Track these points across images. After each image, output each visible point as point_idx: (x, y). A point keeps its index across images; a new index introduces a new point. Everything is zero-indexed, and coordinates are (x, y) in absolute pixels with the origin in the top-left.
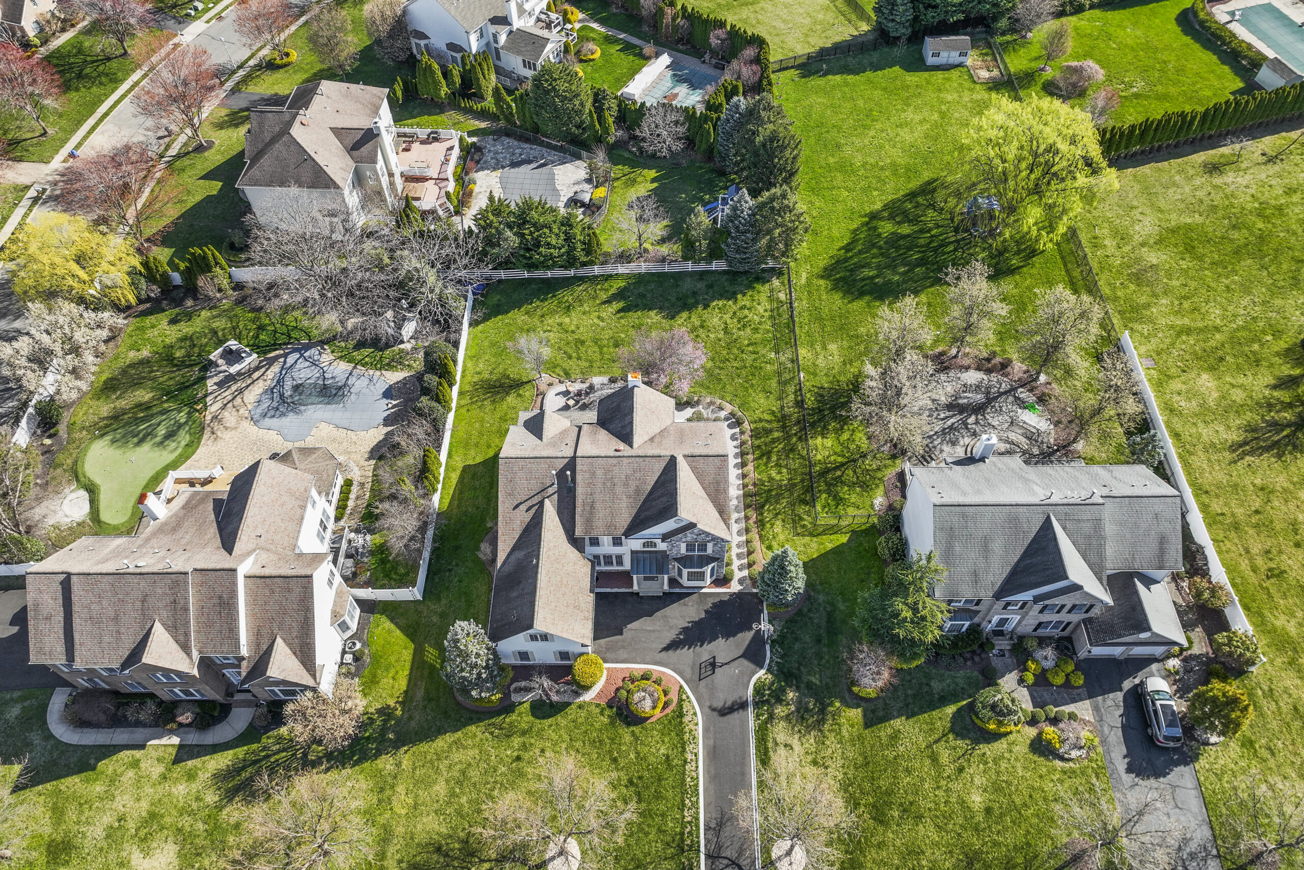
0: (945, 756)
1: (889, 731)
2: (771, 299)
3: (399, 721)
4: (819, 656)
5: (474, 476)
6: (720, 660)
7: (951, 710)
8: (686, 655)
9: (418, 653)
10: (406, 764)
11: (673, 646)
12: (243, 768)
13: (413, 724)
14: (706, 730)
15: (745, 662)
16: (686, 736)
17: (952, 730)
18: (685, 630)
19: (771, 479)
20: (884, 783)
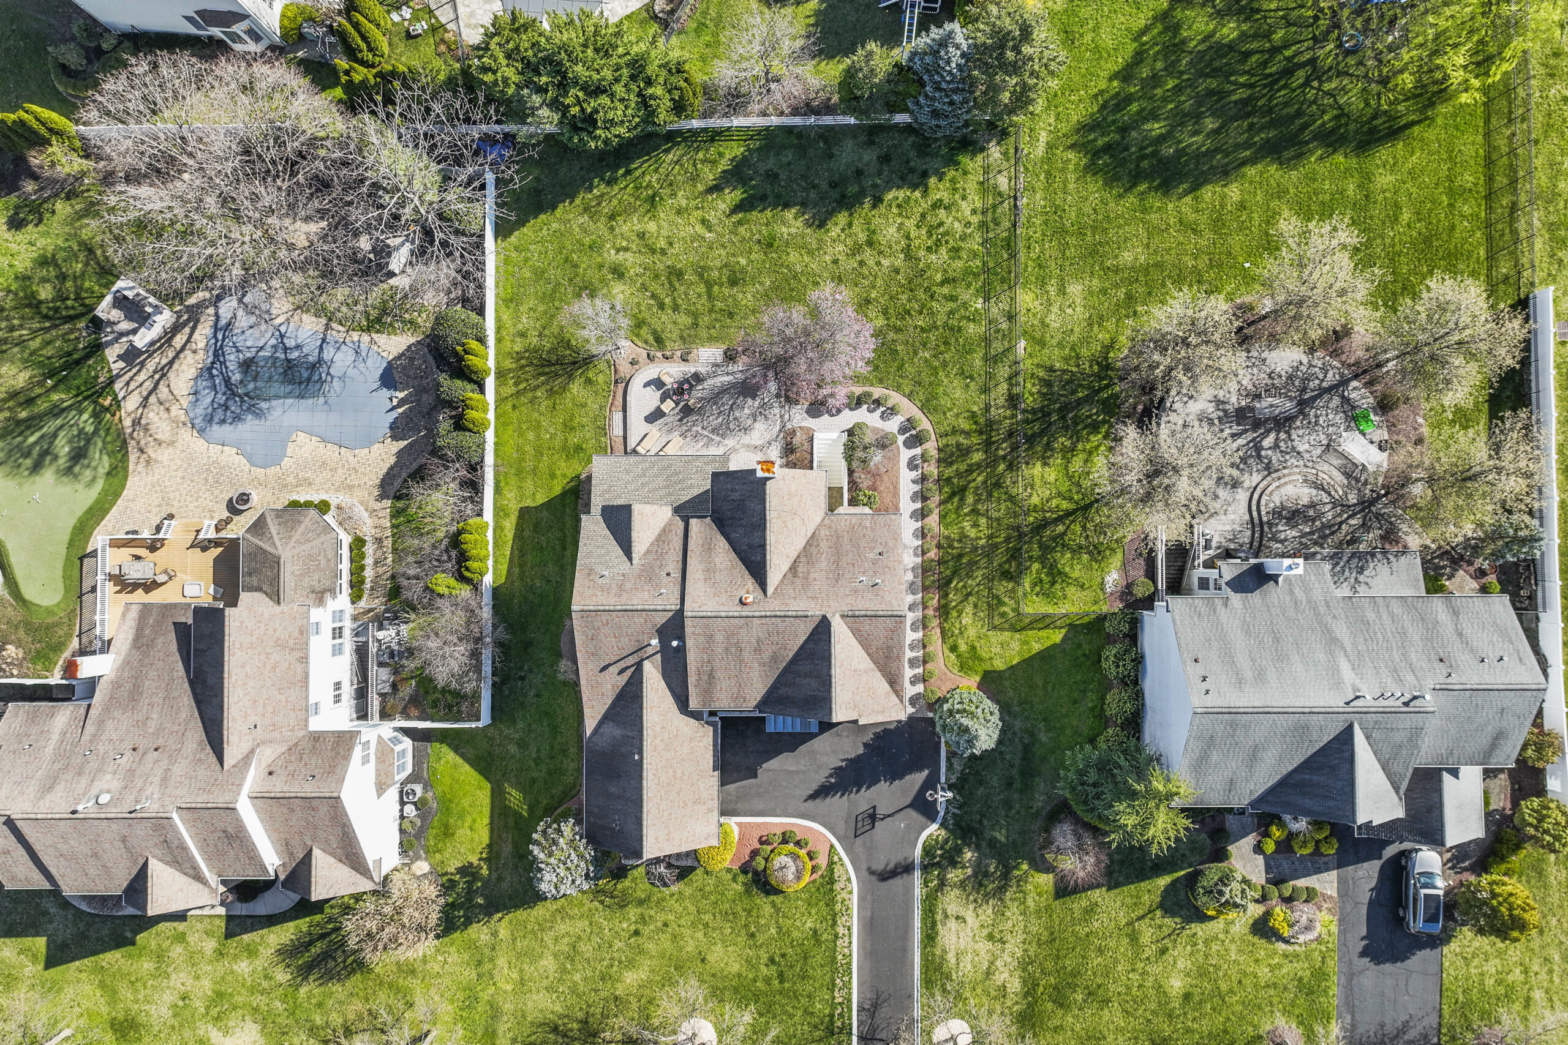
1: (1084, 903)
4: (1007, 804)
6: (881, 811)
7: (1164, 881)
8: (838, 804)
9: (497, 796)
11: (823, 792)
13: (504, 885)
14: (862, 899)
15: (913, 814)
16: (838, 907)
17: (1161, 906)
18: (838, 771)
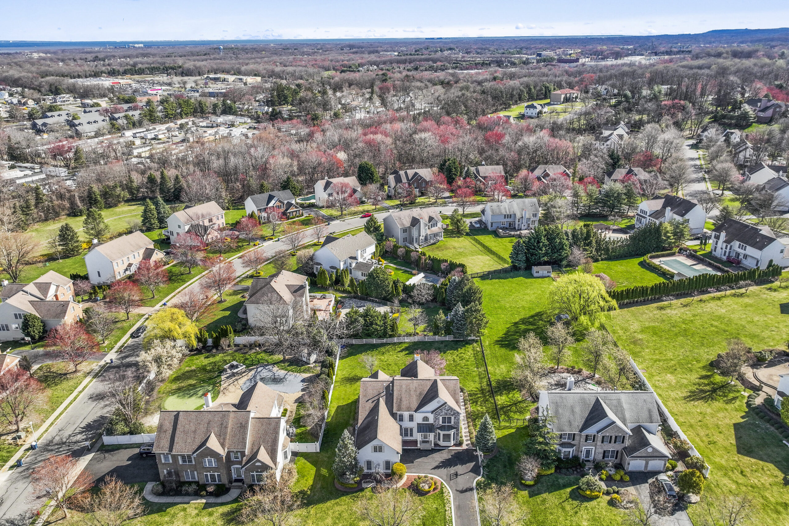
0: (568, 508)
1: (541, 499)
2: (473, 350)
3: (309, 496)
4: (506, 472)
5: (342, 409)
6: (459, 473)
7: (569, 490)
8: (444, 471)
9: (318, 471)
10: (312, 512)
11: (437, 467)
12: (236, 512)
13: (316, 497)
14: (454, 499)
15: (471, 474)
16: (445, 501)
17: (570, 497)
18: (442, 462)
19: (478, 410)
20: (541, 518)
